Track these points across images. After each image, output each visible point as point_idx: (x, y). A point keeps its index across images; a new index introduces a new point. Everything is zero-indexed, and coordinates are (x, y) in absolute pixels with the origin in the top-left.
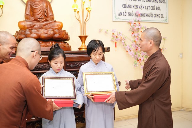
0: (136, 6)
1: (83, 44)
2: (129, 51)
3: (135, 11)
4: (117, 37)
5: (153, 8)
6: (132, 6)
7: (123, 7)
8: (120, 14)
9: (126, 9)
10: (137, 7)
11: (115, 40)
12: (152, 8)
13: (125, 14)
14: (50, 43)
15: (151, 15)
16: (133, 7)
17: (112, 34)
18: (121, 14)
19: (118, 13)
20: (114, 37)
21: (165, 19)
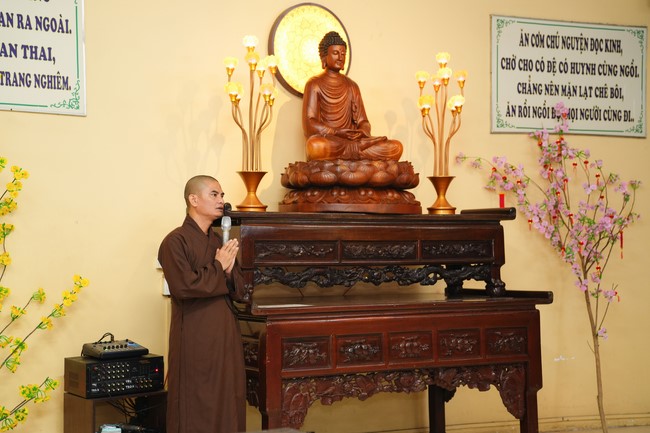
0: (554, 89)
1: (442, 197)
2: (536, 220)
3: (552, 101)
4: (505, 178)
5: (602, 92)
6: (543, 88)
7: (519, 92)
8: (511, 111)
9: (528, 96)
10: (557, 90)
11: (501, 186)
12: (598, 93)
13: (523, 112)
14: (390, 194)
15: (596, 114)
16: (547, 89)
17: (491, 171)
18: (514, 111)
19: (506, 110)
20: (496, 178)
21: (635, 124)
